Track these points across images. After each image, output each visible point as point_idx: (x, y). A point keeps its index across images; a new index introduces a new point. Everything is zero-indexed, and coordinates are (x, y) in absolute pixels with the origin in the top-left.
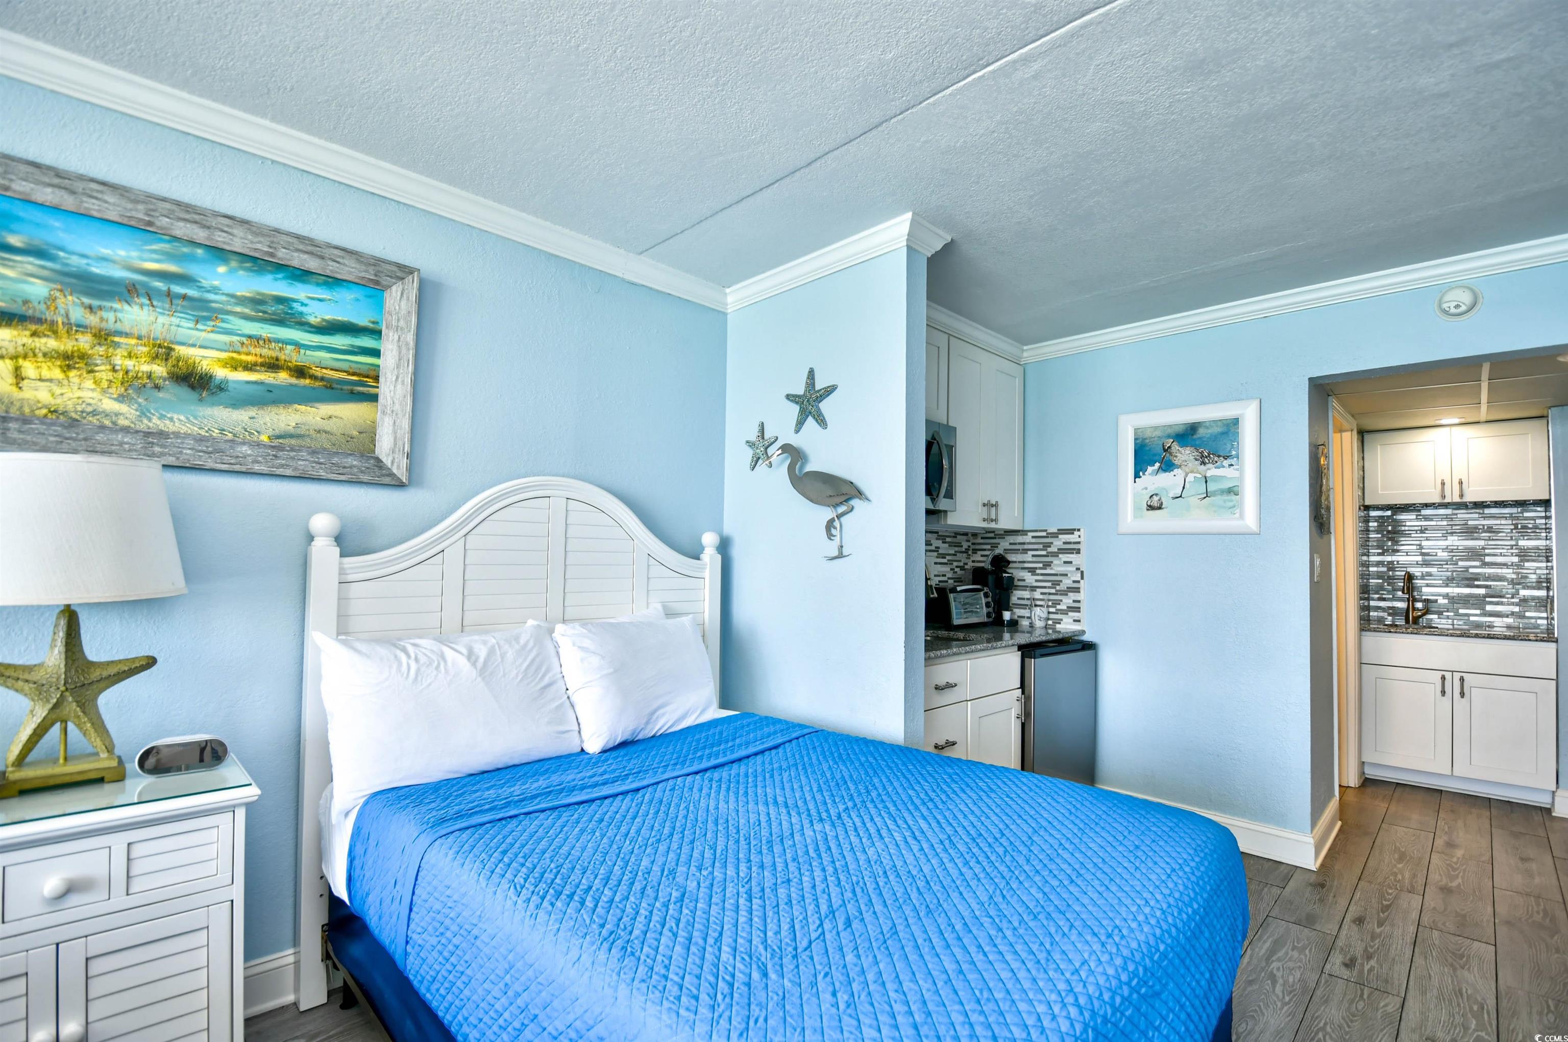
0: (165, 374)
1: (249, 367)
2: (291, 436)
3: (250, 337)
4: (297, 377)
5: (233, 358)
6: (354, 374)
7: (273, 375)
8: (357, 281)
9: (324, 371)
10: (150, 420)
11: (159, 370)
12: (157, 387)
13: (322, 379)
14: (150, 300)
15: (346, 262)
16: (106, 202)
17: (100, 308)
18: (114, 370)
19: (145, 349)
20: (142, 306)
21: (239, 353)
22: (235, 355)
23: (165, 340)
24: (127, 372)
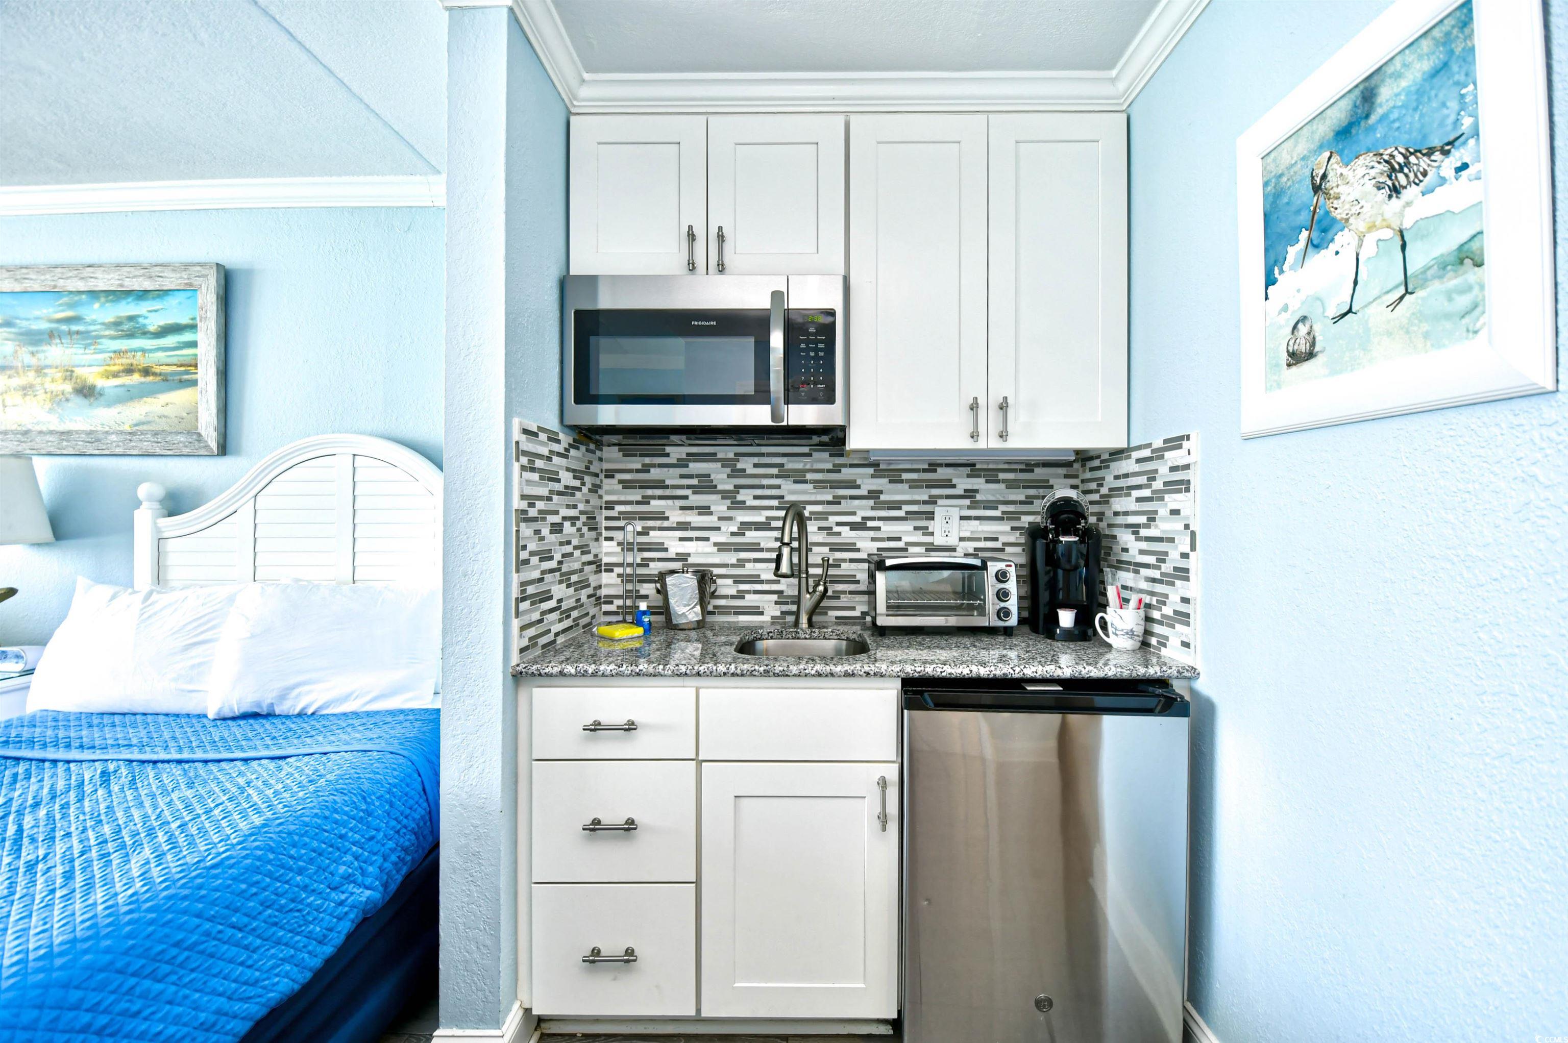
0: (71, 390)
1: (115, 375)
2: (143, 423)
3: (115, 352)
4: (145, 376)
5: (106, 370)
6: (181, 366)
7: (130, 377)
8: (178, 288)
9: (162, 367)
10: (65, 423)
11: (68, 387)
12: (67, 400)
13: (160, 374)
14: (60, 339)
15: (166, 274)
16: (31, 279)
17: (37, 352)
18: (46, 393)
19: (60, 375)
20: (56, 344)
21: (109, 365)
22: (107, 368)
23: (69, 366)
24: (52, 392)
